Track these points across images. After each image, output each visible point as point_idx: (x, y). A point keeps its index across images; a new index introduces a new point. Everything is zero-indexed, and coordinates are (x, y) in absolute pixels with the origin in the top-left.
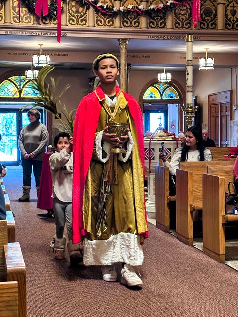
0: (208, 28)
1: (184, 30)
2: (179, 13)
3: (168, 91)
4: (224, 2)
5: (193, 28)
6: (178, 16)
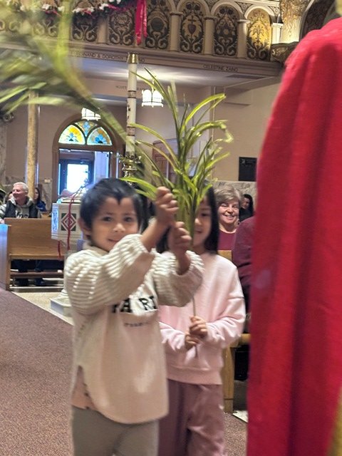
0: (156, 47)
1: (123, 47)
3: (95, 134)
4: (180, 13)
5: (136, 45)
6: (115, 27)
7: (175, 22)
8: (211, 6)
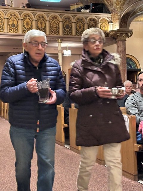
0: (68, 34)
1: (56, 35)
4: (75, 22)
5: (60, 34)
6: (52, 28)
7: (73, 25)
8: (86, 19)
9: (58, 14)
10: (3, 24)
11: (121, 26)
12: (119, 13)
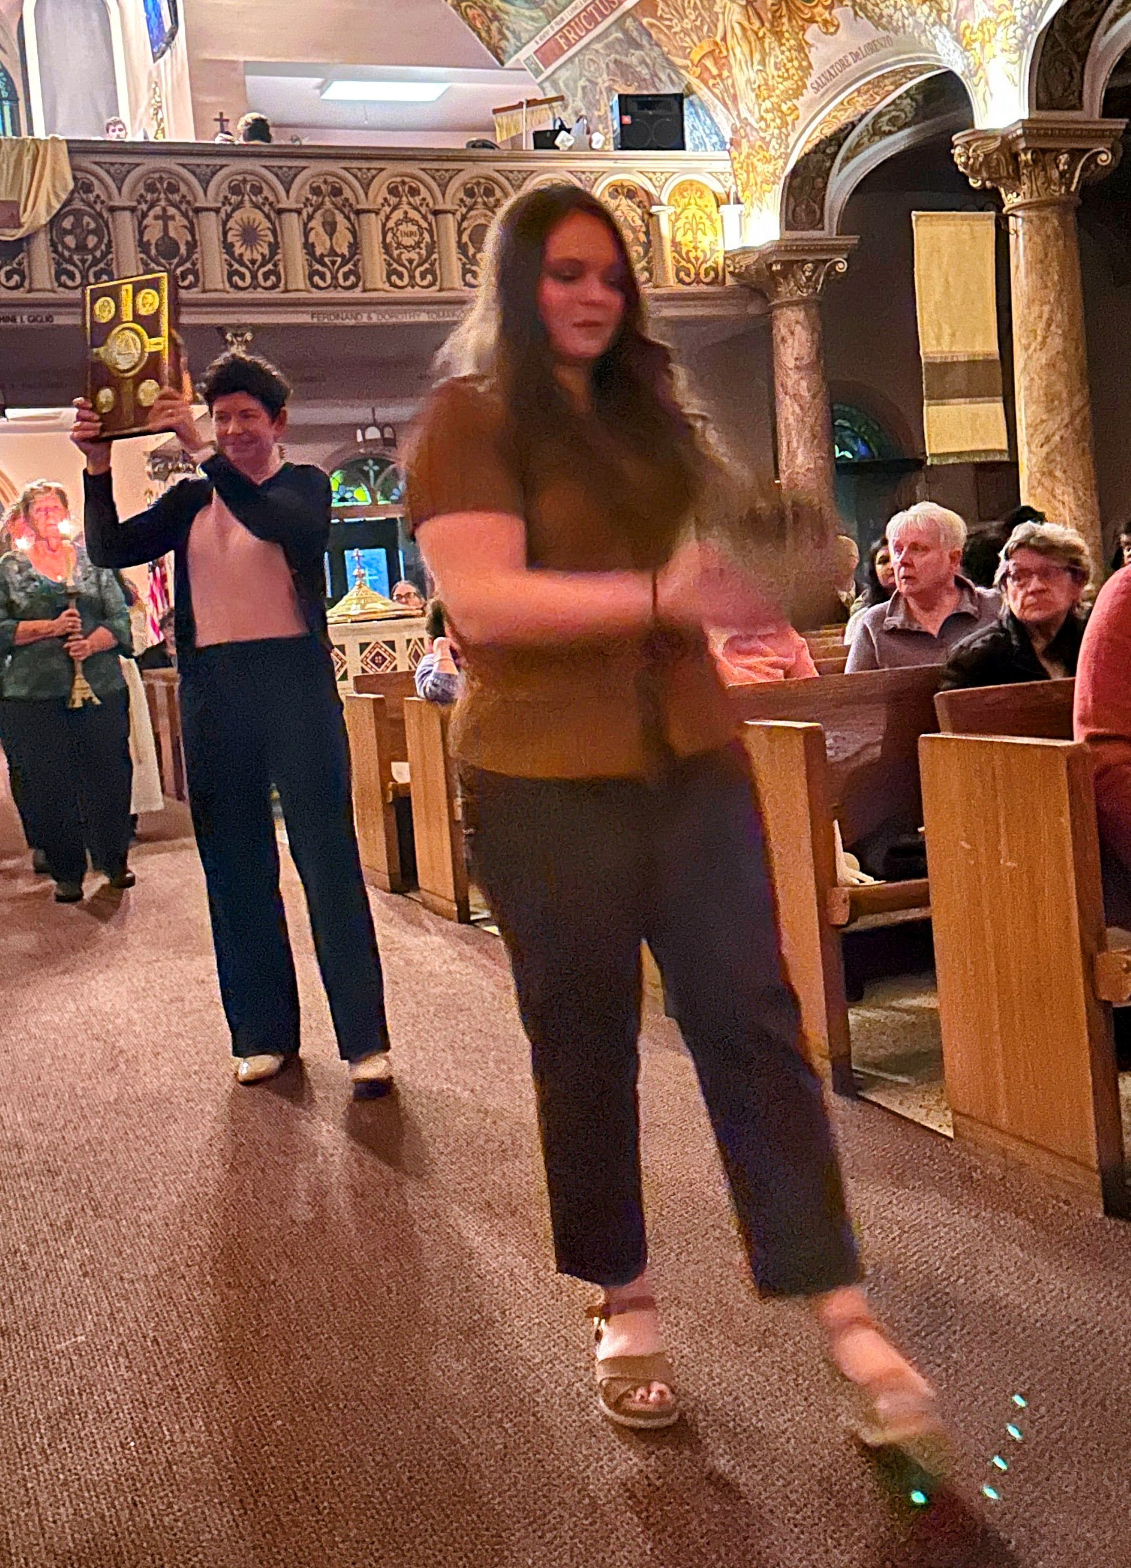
2: (399, 245)
6: (396, 253)
9: (426, 165)
10: (109, 245)
11: (790, 221)
12: (774, 142)
